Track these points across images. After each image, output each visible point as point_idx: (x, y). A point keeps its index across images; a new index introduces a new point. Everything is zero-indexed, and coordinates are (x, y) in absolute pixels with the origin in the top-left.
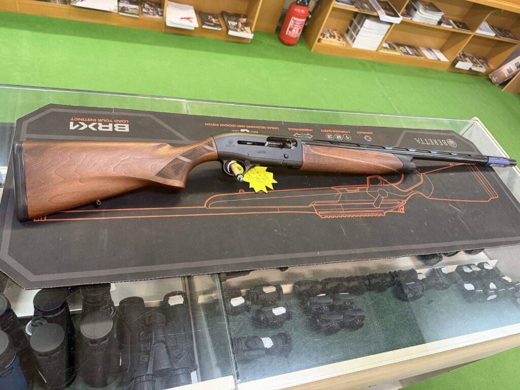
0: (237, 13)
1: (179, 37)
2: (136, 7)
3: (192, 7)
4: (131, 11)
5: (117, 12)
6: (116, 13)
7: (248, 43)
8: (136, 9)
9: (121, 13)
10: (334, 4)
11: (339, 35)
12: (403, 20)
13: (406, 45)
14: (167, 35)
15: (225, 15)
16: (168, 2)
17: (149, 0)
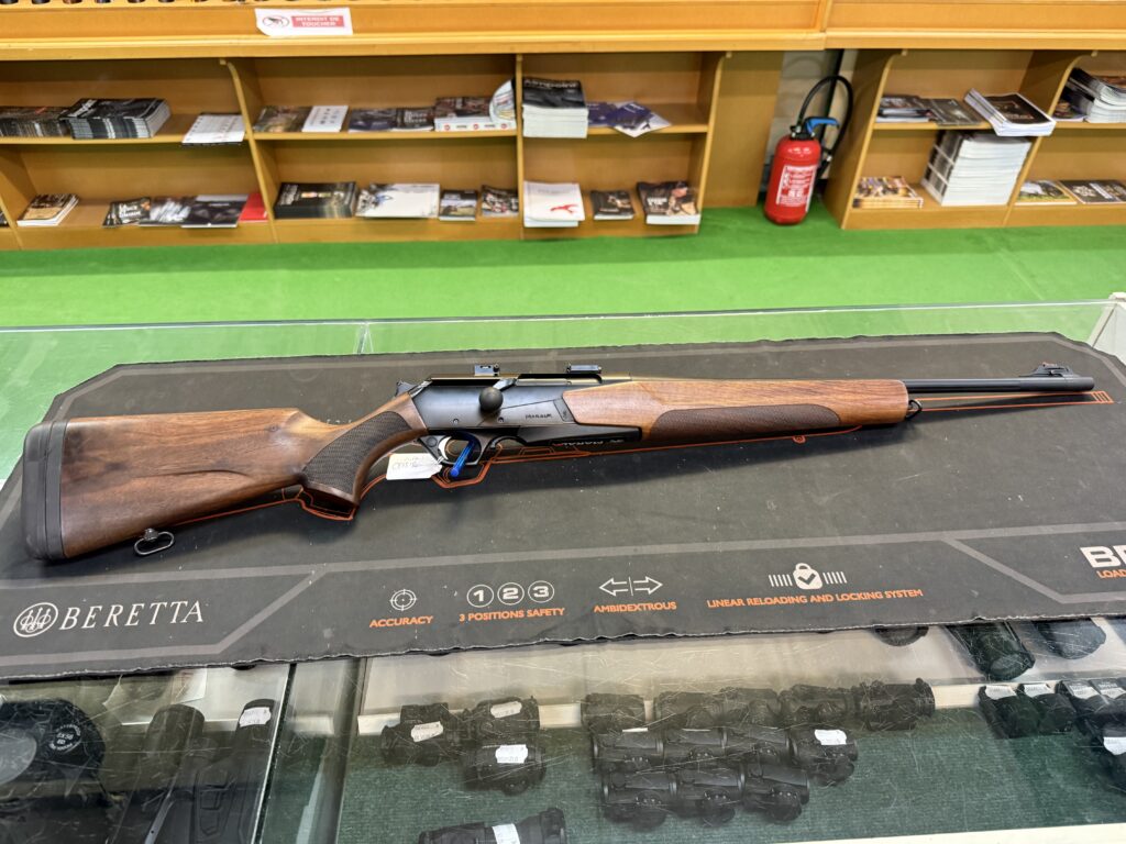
0: (665, 180)
1: (552, 244)
2: (473, 203)
3: (577, 186)
4: (461, 211)
5: (435, 216)
6: (434, 219)
7: (692, 235)
8: (470, 206)
9: (442, 218)
10: (876, 122)
11: (907, 186)
12: (1061, 126)
13: (1093, 182)
14: (529, 245)
15: (644, 189)
16: (526, 183)
17: (497, 186)
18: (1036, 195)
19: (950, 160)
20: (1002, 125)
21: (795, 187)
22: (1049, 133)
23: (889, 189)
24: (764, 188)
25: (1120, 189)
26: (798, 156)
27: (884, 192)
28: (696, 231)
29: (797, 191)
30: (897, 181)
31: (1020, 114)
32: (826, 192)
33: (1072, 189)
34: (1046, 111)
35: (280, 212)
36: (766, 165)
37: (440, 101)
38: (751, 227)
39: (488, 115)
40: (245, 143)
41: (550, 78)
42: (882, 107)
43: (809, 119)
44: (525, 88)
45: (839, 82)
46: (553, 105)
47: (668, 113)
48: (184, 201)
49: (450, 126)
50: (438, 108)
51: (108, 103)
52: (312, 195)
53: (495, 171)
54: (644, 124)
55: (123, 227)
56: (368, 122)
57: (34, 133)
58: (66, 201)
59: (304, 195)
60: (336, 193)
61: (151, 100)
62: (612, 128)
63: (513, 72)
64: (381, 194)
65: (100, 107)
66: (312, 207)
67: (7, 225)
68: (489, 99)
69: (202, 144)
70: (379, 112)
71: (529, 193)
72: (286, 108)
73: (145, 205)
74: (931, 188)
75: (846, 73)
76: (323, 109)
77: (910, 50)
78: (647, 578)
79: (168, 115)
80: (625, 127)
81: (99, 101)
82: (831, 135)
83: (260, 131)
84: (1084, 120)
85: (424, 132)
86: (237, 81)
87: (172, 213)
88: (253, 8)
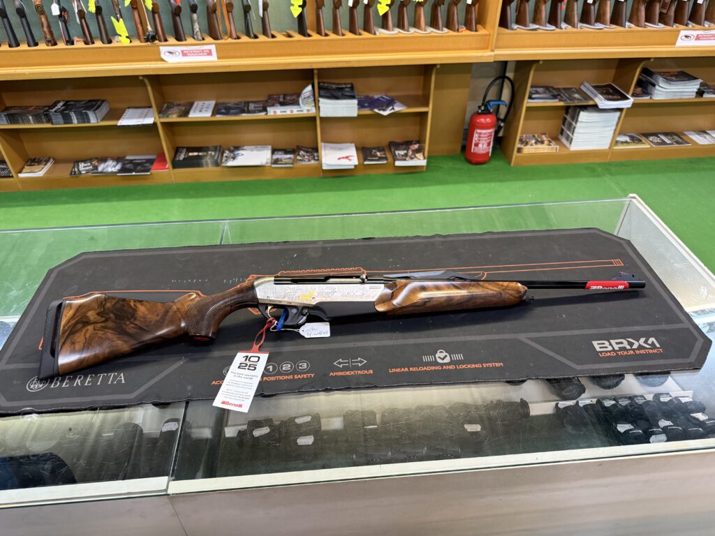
0: (405, 140)
1: (340, 179)
2: (292, 156)
3: (353, 145)
4: (284, 161)
5: (269, 164)
6: (269, 166)
7: (422, 172)
8: (290, 158)
9: (273, 166)
10: (528, 103)
11: (550, 139)
12: (636, 102)
13: (660, 134)
14: (326, 180)
15: (392, 146)
16: (323, 144)
17: (305, 146)
18: (626, 142)
19: (574, 123)
20: (602, 102)
21: (482, 142)
22: (630, 106)
23: (539, 141)
24: (464, 142)
25: (676, 137)
26: (482, 124)
27: (536, 143)
28: (425, 169)
29: (483, 144)
30: (543, 136)
31: (613, 95)
32: (501, 144)
33: (648, 138)
34: (628, 93)
35: (176, 164)
36: (465, 129)
37: (270, 97)
38: (458, 166)
39: (299, 104)
40: (155, 124)
41: (334, 82)
42: (531, 93)
43: (489, 102)
44: (320, 88)
45: (506, 80)
46: (337, 98)
47: (406, 101)
48: (118, 159)
49: (276, 112)
50: (269, 101)
51: (72, 103)
52: (196, 154)
53: (303, 137)
54: (391, 108)
55: (81, 176)
56: (228, 111)
57: (28, 122)
58: (47, 161)
59: (190, 154)
60: (210, 153)
61: (98, 100)
62: (372, 110)
63: (313, 79)
64: (236, 152)
65: (68, 106)
66: (196, 161)
67: (12, 177)
68: (299, 95)
69: (129, 126)
70: (234, 104)
71: (325, 150)
72: (178, 103)
73: (95, 163)
74: (564, 140)
75: (510, 74)
76: (201, 103)
77: (544, 61)
78: (359, 359)
79: (108, 109)
80: (380, 110)
81: (67, 102)
82: (503, 111)
83: (163, 117)
84: (651, 98)
85: (261, 115)
86: (149, 88)
87: (111, 167)
88: (158, 46)
